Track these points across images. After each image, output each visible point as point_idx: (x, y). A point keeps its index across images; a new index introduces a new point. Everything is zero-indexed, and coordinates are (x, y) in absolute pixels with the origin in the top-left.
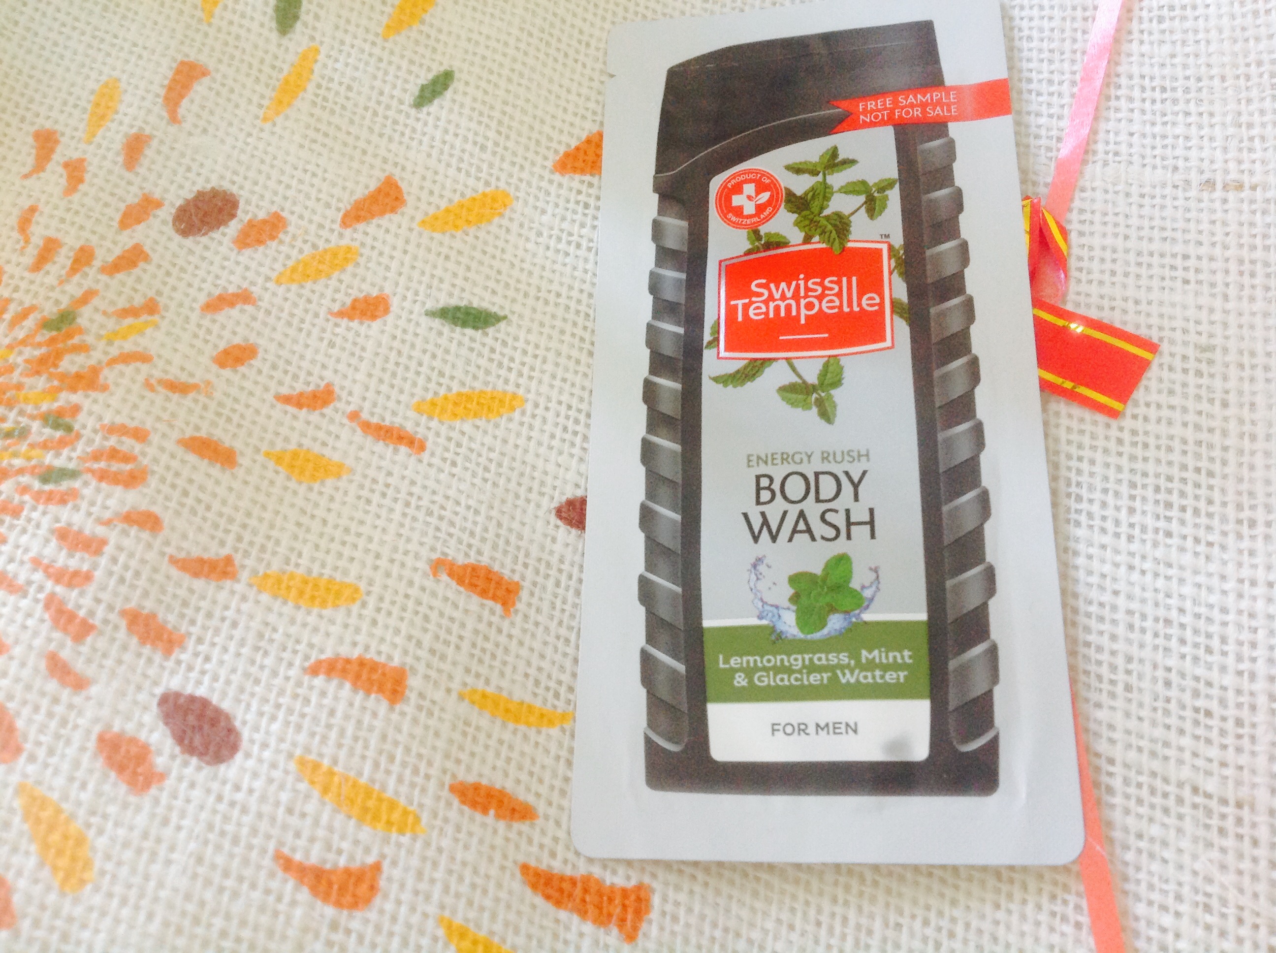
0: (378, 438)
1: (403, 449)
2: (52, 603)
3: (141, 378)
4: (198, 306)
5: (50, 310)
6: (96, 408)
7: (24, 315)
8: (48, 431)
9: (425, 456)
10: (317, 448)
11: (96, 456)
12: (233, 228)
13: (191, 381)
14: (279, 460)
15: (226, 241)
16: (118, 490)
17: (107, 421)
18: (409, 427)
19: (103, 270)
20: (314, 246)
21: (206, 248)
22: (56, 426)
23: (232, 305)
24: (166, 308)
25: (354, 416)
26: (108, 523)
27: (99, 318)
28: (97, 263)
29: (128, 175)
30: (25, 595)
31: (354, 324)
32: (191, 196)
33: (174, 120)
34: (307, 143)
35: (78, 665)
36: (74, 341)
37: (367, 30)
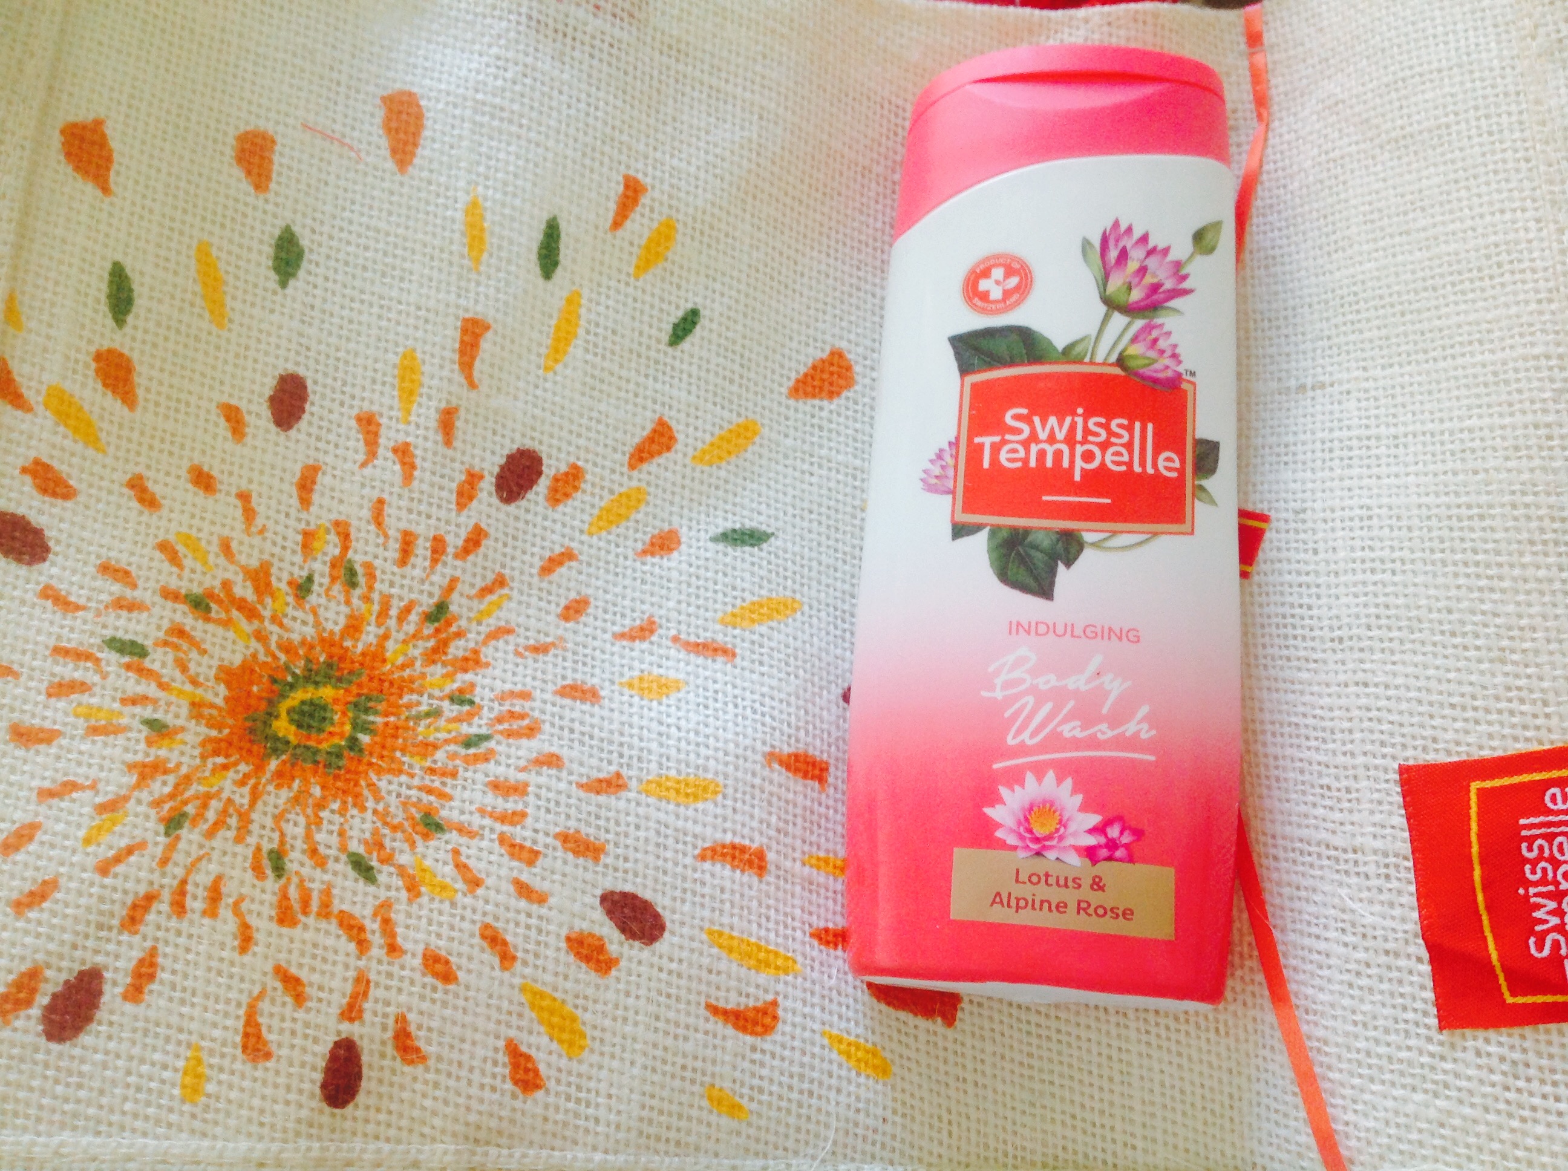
0: (698, 653)
1: (721, 659)
2: (502, 839)
3: (511, 648)
4: (535, 571)
5: (427, 603)
6: (487, 681)
7: (407, 610)
8: (456, 707)
9: (738, 660)
10: (656, 671)
11: (500, 720)
12: (543, 485)
13: (549, 640)
14: (630, 686)
15: (541, 499)
16: (524, 742)
17: (498, 691)
18: (720, 638)
19: (456, 556)
20: (611, 492)
21: (527, 511)
22: (462, 702)
23: (561, 564)
24: (513, 579)
25: (676, 639)
26: (523, 769)
27: (464, 601)
28: (450, 550)
29: (450, 452)
30: (482, 837)
31: (656, 560)
32: (503, 461)
33: (472, 385)
34: (587, 390)
35: (537, 884)
36: (454, 629)
37: (620, 271)
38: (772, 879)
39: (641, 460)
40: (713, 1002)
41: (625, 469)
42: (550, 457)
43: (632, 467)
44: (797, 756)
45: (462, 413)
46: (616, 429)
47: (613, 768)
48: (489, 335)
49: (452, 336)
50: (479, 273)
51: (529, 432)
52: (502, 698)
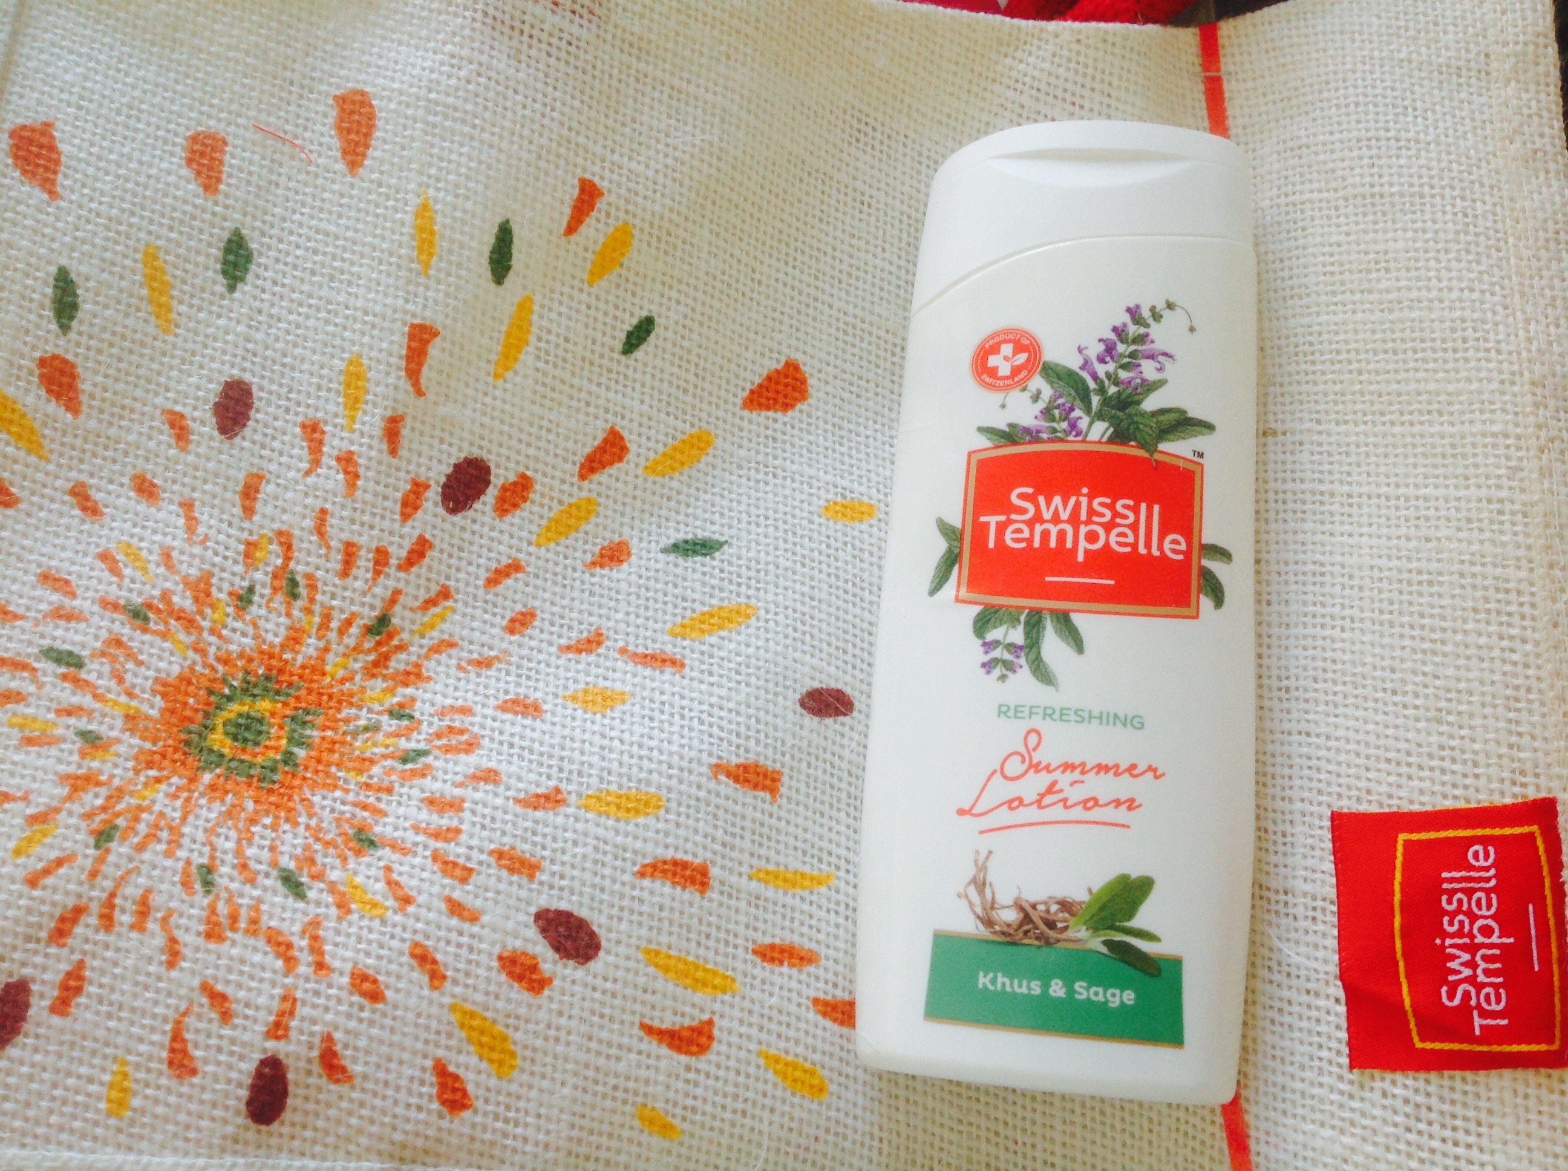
0: (645, 665)
1: (669, 670)
2: (435, 857)
3: (454, 662)
4: (480, 583)
5: (369, 615)
6: (428, 696)
7: (348, 623)
8: (395, 722)
9: (687, 670)
10: (602, 683)
11: (439, 736)
12: (491, 495)
13: (493, 653)
14: (574, 699)
15: (488, 509)
16: (462, 757)
17: (438, 707)
18: (669, 649)
19: (400, 568)
20: (561, 502)
21: (474, 521)
22: (400, 717)
23: (508, 575)
24: (458, 591)
25: (623, 651)
26: (460, 785)
27: (407, 614)
28: (393, 562)
29: (394, 461)
30: (415, 854)
31: (606, 571)
32: (450, 470)
33: (420, 393)
34: (538, 399)
35: (469, 901)
36: (395, 642)
37: (573, 277)
38: (715, 895)
39: (592, 470)
40: (647, 1021)
41: (575, 480)
42: (498, 466)
43: (582, 477)
44: (746, 768)
45: (409, 421)
46: (567, 438)
47: (552, 783)
48: (437, 341)
49: (397, 342)
50: (428, 277)
51: (477, 441)
52: (442, 714)
